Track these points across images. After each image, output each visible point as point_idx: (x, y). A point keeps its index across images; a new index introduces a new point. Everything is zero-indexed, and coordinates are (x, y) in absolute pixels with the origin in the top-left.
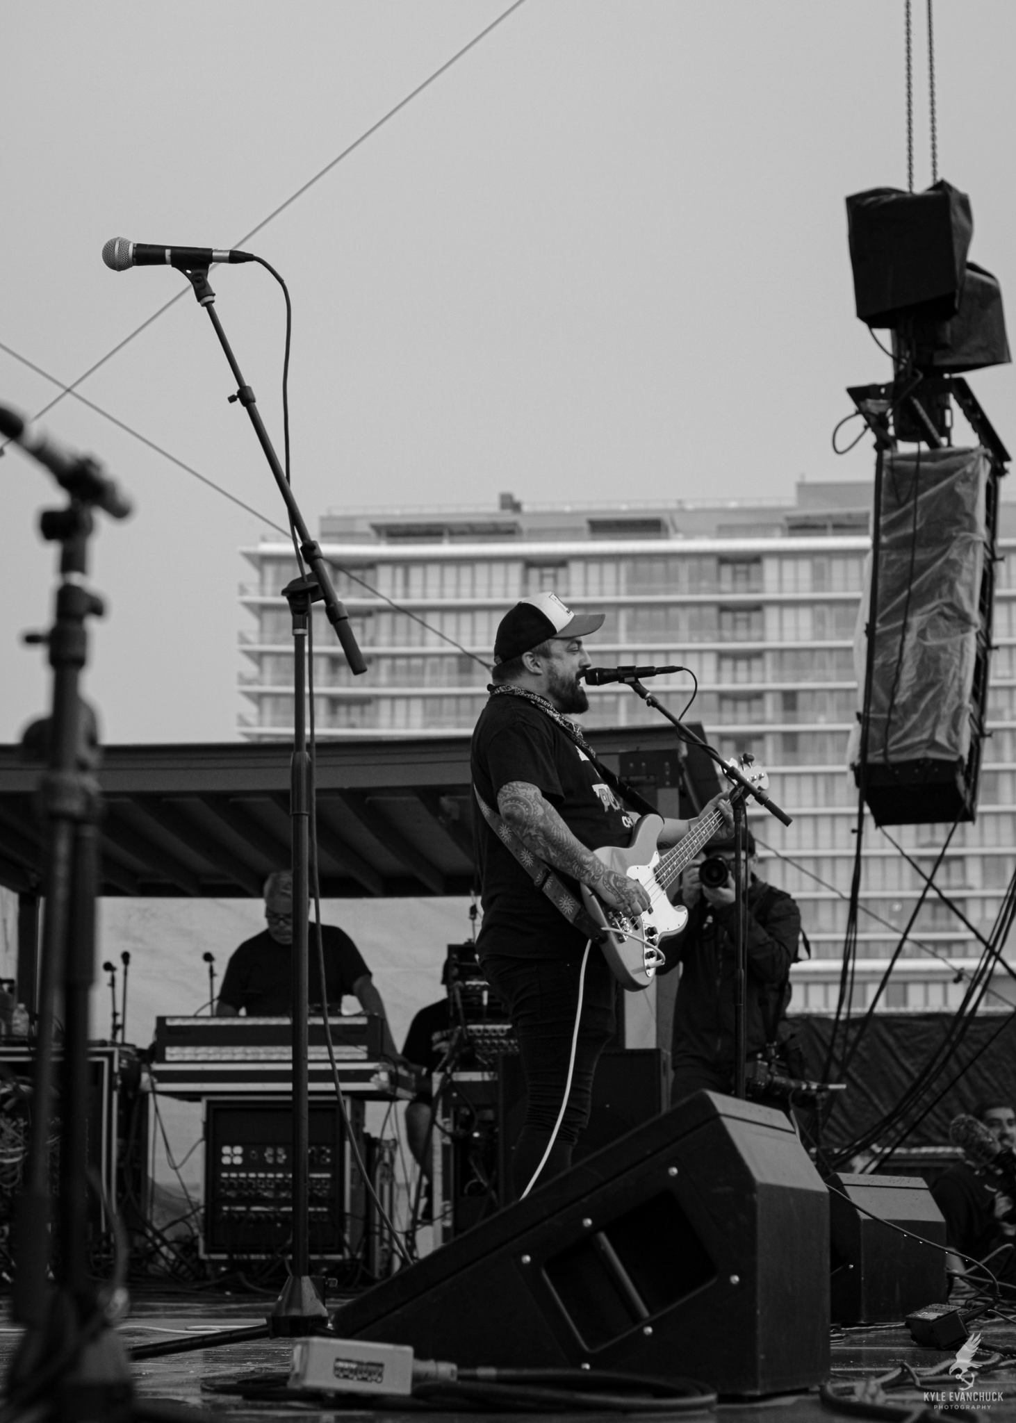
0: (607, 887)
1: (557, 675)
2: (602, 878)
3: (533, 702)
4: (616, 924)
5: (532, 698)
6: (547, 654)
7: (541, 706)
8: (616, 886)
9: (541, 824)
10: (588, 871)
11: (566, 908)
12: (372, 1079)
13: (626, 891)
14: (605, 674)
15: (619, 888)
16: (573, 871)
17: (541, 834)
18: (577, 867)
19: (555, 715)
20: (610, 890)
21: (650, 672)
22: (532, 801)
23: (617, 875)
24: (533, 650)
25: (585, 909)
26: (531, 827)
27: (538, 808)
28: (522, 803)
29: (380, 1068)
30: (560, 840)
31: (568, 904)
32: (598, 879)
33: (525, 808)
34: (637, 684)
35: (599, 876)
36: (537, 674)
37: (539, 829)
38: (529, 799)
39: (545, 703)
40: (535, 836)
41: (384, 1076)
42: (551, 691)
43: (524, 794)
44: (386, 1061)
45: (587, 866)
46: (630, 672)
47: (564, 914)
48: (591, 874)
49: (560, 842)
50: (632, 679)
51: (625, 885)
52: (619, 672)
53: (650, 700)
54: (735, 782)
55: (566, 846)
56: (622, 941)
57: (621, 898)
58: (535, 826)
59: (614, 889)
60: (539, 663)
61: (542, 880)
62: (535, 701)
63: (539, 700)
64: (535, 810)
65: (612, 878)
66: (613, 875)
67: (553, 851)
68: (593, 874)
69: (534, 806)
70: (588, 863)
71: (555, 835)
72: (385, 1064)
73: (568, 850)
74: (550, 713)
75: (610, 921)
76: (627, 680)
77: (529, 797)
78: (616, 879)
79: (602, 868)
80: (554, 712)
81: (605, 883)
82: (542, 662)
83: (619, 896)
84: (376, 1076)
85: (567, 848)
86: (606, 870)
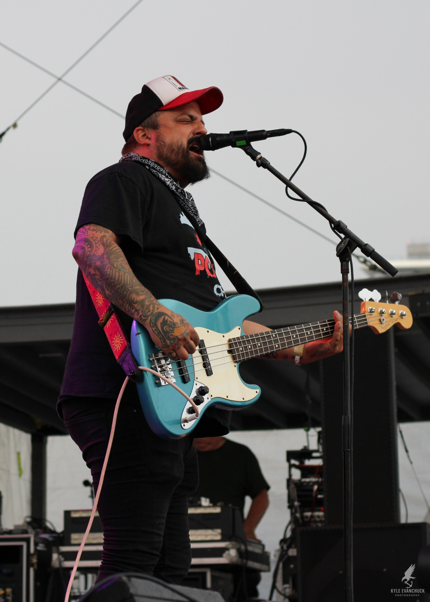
0: (154, 329)
1: (163, 142)
2: (149, 320)
3: (147, 167)
4: (156, 367)
5: (146, 163)
6: (155, 127)
7: (155, 171)
8: (162, 328)
9: (98, 263)
10: (136, 310)
11: (116, 345)
12: (224, 555)
13: (171, 337)
14: (218, 139)
15: (166, 333)
16: (125, 308)
17: (97, 273)
18: (128, 305)
19: (167, 180)
20: (156, 332)
21: (261, 135)
22: (97, 242)
23: (167, 318)
24: (143, 124)
25: (130, 347)
26: (90, 266)
27: (99, 249)
28: (87, 244)
29: (230, 546)
30: (112, 278)
31: (119, 341)
32: (146, 320)
33: (88, 248)
34: (248, 147)
35: (147, 316)
36: (148, 145)
37: (98, 269)
38: (94, 240)
39: (158, 168)
40: (94, 275)
41: (233, 553)
42: (160, 156)
43: (91, 236)
44: (236, 541)
45: (136, 305)
46: (241, 136)
47: (114, 351)
48: (139, 313)
49: (112, 280)
50: (244, 143)
51: (172, 331)
52: (231, 137)
53: (259, 161)
54: (343, 236)
55: (117, 285)
56: (158, 385)
57: (166, 343)
58: (93, 265)
59: (160, 333)
60: (149, 136)
61: (105, 318)
62: (149, 166)
63: (152, 165)
64: (96, 250)
65: (161, 320)
66: (163, 317)
67: (108, 290)
68: (140, 314)
69: (96, 247)
70: (136, 303)
71: (108, 273)
72: (234, 543)
73: (119, 288)
74: (163, 178)
75: (151, 362)
76: (238, 143)
77: (94, 239)
78: (165, 323)
79: (151, 308)
80: (167, 177)
81: (152, 325)
82: (151, 134)
83: (165, 341)
84: (227, 552)
85: (118, 286)
86: (156, 311)
